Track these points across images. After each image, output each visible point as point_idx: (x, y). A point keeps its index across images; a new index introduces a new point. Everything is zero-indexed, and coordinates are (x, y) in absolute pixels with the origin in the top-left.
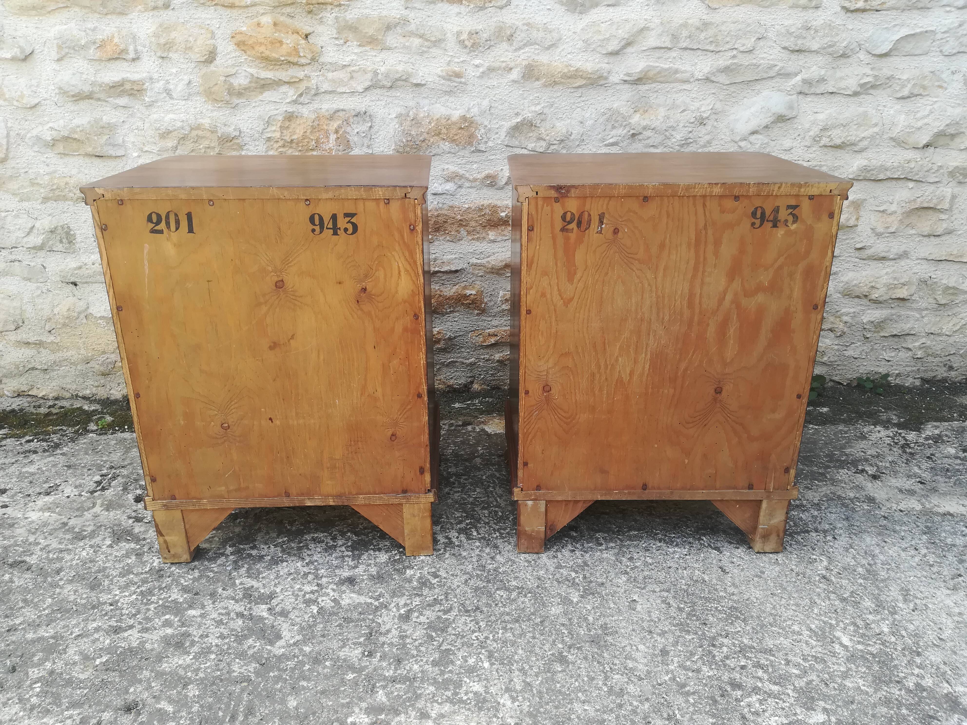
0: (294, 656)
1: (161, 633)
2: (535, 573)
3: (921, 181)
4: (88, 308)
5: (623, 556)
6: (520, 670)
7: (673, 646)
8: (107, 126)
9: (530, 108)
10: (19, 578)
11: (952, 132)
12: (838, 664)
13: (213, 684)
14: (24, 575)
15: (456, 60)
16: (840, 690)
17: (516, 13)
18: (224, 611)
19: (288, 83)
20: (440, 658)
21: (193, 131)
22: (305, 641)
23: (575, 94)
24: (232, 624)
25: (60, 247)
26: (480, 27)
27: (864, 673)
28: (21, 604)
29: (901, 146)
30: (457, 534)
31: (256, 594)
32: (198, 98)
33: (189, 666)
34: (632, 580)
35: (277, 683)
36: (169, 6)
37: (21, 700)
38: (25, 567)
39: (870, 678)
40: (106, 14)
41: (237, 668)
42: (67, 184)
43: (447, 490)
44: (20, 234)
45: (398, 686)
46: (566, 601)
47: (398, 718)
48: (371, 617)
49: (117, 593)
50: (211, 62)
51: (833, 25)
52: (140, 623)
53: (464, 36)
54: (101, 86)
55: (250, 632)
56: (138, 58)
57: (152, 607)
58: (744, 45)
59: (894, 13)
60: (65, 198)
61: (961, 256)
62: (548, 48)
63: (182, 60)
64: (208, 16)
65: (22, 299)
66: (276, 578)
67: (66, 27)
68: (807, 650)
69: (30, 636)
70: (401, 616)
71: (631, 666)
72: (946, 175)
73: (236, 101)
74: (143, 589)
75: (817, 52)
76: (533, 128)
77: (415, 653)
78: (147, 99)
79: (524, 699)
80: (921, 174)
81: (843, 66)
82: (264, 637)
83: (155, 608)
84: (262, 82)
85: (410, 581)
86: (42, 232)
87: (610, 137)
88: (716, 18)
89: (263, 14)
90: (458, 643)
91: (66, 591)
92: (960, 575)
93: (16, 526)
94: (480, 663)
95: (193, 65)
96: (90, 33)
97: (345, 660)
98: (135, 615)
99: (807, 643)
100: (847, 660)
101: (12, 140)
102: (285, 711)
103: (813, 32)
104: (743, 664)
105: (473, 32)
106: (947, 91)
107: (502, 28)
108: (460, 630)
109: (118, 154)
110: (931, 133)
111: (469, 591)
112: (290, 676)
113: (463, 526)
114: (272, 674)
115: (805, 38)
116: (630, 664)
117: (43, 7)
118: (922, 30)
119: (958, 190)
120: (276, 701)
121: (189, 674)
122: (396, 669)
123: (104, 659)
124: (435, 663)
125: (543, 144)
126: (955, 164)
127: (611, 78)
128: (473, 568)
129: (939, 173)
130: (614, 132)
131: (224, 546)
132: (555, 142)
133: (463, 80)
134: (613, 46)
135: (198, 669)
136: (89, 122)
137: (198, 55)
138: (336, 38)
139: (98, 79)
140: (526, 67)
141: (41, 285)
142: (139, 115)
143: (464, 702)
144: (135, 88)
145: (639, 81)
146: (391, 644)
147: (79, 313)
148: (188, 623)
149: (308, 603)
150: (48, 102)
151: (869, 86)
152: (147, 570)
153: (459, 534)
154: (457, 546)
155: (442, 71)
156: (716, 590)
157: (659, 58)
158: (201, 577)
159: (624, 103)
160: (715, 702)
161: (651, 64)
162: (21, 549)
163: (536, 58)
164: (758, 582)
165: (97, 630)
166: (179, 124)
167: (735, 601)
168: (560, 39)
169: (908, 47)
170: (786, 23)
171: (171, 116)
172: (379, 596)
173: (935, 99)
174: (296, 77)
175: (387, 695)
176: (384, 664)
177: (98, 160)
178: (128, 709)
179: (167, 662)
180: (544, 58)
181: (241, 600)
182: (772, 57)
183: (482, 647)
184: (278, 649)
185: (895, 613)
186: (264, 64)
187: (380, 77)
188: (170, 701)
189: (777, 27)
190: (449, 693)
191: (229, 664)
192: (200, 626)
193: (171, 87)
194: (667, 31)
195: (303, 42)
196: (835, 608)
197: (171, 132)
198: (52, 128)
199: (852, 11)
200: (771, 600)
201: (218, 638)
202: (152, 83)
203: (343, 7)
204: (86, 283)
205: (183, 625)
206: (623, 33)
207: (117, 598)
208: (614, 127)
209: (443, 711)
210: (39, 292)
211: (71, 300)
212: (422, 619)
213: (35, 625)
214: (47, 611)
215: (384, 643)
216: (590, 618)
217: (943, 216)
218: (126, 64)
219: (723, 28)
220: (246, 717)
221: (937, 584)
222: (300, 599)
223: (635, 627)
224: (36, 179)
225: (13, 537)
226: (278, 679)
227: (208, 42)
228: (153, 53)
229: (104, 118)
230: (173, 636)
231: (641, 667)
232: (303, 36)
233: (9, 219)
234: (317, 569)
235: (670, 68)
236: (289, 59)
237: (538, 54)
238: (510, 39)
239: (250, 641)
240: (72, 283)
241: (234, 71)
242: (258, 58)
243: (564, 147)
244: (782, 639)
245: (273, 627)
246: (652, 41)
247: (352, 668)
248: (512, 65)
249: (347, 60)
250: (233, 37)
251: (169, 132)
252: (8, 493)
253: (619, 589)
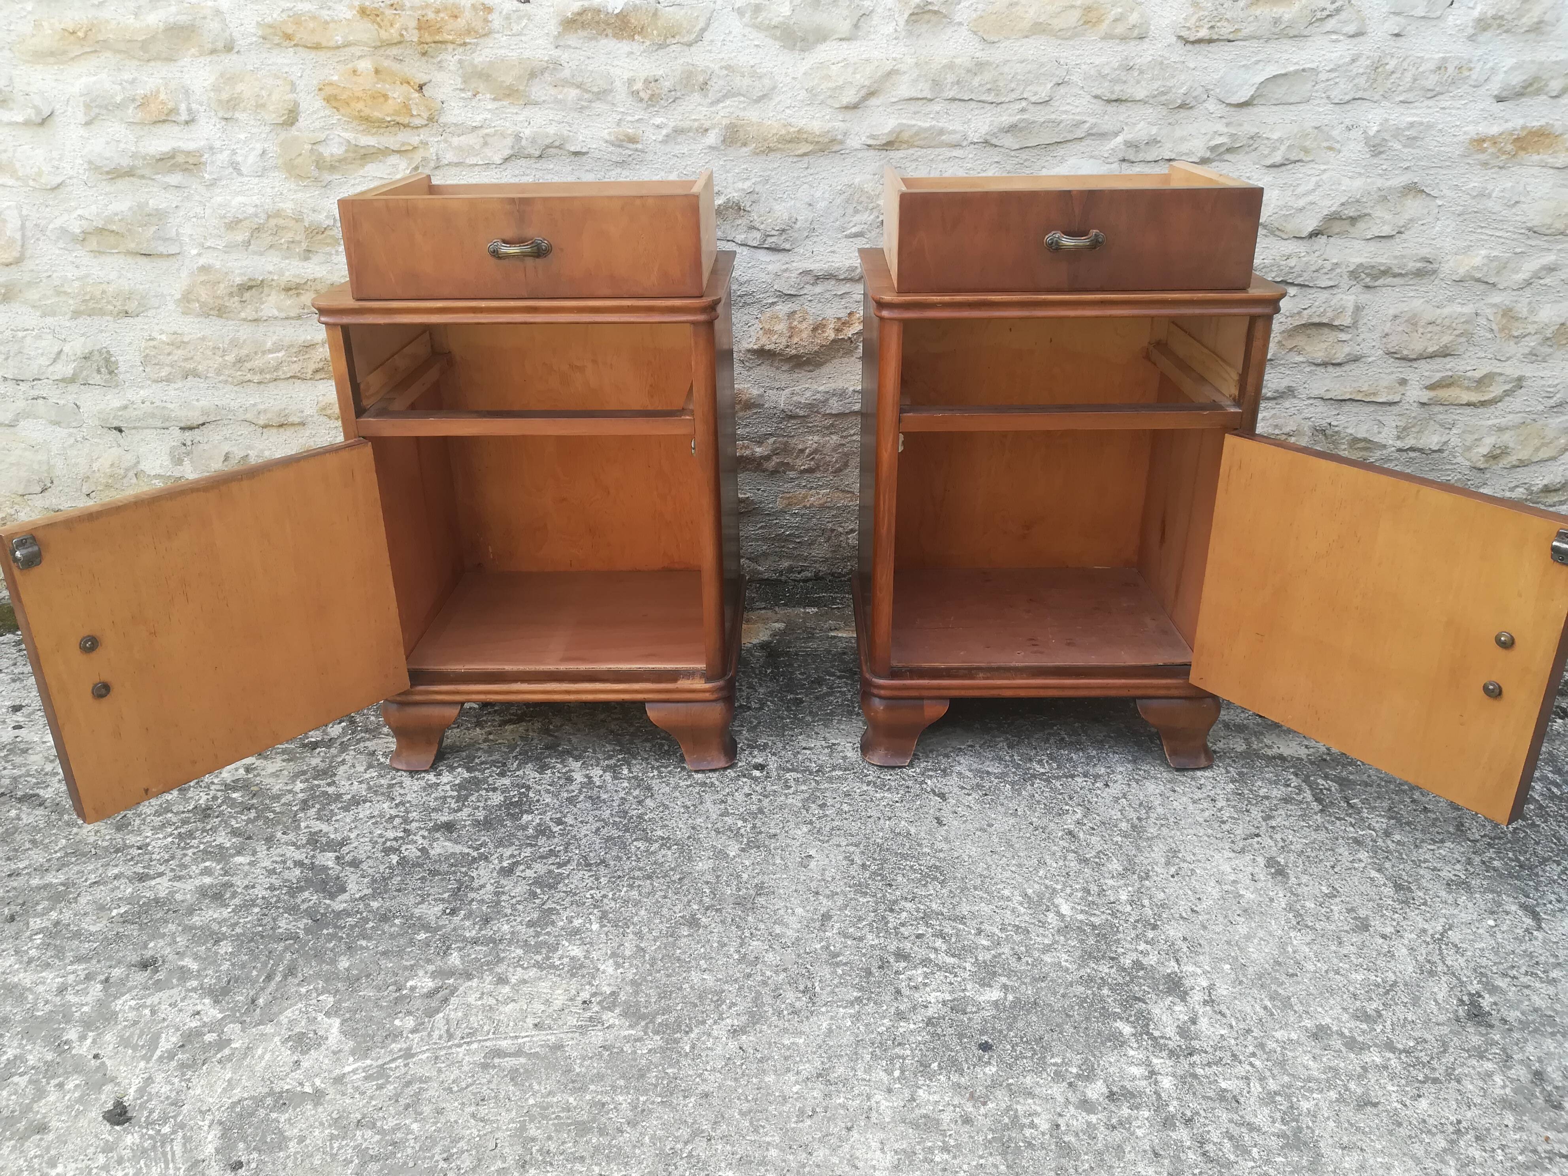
0: (357, 912)
1: (198, 882)
2: (690, 821)
3: (1308, 286)
4: (138, 462)
5: (814, 802)
6: (635, 934)
7: (840, 910)
8: (154, 213)
9: (736, 185)
10: (29, 814)
11: (1351, 214)
12: (1043, 935)
13: (252, 940)
14: (35, 812)
15: (629, 118)
16: (1033, 965)
17: (710, 51)
18: (279, 859)
19: (398, 152)
20: (539, 918)
21: (271, 220)
22: (374, 897)
23: (800, 165)
24: (287, 874)
25: (97, 379)
26: (661, 72)
27: (1074, 946)
28: (28, 845)
29: (1276, 236)
30: (601, 772)
31: (324, 840)
32: (277, 174)
33: (225, 920)
34: (815, 831)
35: (330, 941)
36: (233, 48)
37: (17, 952)
38: (37, 802)
39: (1078, 953)
40: (148, 61)
41: (284, 924)
42: (104, 292)
43: (602, 717)
44: (43, 361)
45: (477, 948)
46: (720, 854)
47: (470, 983)
48: (463, 870)
49: (149, 834)
50: (292, 124)
51: (1166, 62)
52: (172, 870)
53: (639, 86)
54: (145, 159)
55: (309, 883)
56: (193, 120)
57: (190, 852)
58: (1035, 94)
59: (1255, 43)
60: (102, 313)
61: (1374, 394)
62: (759, 100)
63: (252, 122)
64: (285, 61)
65: (49, 451)
66: (353, 822)
67: (95, 78)
68: (1009, 917)
69: (35, 882)
70: (502, 869)
71: (778, 931)
72: (1345, 277)
73: (327, 177)
74: (183, 830)
75: (1145, 102)
76: (742, 213)
77: (509, 911)
78: (207, 176)
79: (631, 966)
80: (1306, 276)
81: (1184, 121)
82: (324, 890)
83: (194, 854)
84: (363, 151)
85: (524, 828)
86: (73, 358)
87: (851, 224)
88: (996, 55)
89: (360, 57)
90: (566, 903)
91: (85, 831)
92: (1258, 835)
93: (30, 751)
94: (588, 925)
95: (268, 129)
96: (128, 86)
97: (419, 918)
98: (168, 861)
99: (1013, 911)
100: (1059, 931)
101: (29, 234)
102: (334, 973)
103: (1136, 74)
104: (920, 932)
105: (651, 79)
106: (1341, 155)
107: (691, 72)
108: (573, 886)
109: (170, 252)
110: (1320, 216)
111: (598, 841)
112: (348, 935)
113: (612, 762)
114: (325, 931)
115: (1125, 82)
116: (778, 929)
117: (64, 52)
118: (1297, 67)
119: (1365, 298)
120: (324, 961)
121: (224, 929)
122: (481, 929)
123: (122, 910)
124: (531, 924)
125: (758, 235)
126: (1358, 260)
127: (848, 141)
128: (612, 815)
129: (1335, 273)
130: (857, 218)
131: (294, 782)
132: (774, 233)
133: (639, 146)
134: (849, 96)
135: (237, 924)
136: (130, 208)
137: (274, 115)
138: (461, 90)
139: (141, 149)
140: (727, 127)
141: (75, 431)
142: (197, 198)
143: (555, 968)
144: (191, 162)
145: (889, 145)
146: (482, 901)
147: (127, 470)
148: (232, 872)
149: (387, 851)
150: (75, 180)
151: (1222, 149)
152: (191, 808)
153: (605, 771)
154: (598, 787)
155: (610, 133)
156: (920, 845)
157: (915, 113)
158: (257, 818)
159: (870, 177)
160: (869, 973)
161: (904, 121)
162: (34, 780)
163: (741, 114)
164: (979, 837)
165: (116, 877)
166: (251, 210)
167: (939, 859)
168: (774, 88)
169: (1280, 92)
170: (1098, 61)
171: (240, 199)
172: (481, 845)
173: (1323, 167)
174: (409, 144)
175: (462, 958)
176: (467, 923)
177: (145, 260)
178: (144, 965)
179: (199, 915)
180: (752, 115)
181: (304, 846)
182: (1078, 110)
183: (595, 907)
184: (339, 904)
185: (1148, 877)
186: (364, 126)
187: (524, 142)
188: (196, 957)
189: (1083, 67)
190: (539, 958)
191: (274, 920)
192: (246, 875)
193: (239, 159)
194: (925, 75)
195: (417, 95)
196: (1068, 870)
197: (241, 221)
198: (81, 217)
199: (1193, 43)
200: (989, 859)
201: (266, 889)
202: (213, 154)
203: (469, 47)
204: (134, 428)
205: (226, 873)
206: (862, 78)
207: (148, 840)
208: (856, 211)
209: (526, 977)
210: (72, 440)
211: (116, 451)
212: (529, 873)
213: (42, 870)
214: (58, 855)
215: (473, 900)
216: (745, 876)
217: (1343, 336)
218: (176, 128)
219: (1006, 69)
220: (285, 977)
221: (1221, 845)
222: (379, 847)
223: (799, 887)
224: (62, 285)
225: (25, 765)
226: (333, 936)
227: (287, 97)
228: (213, 113)
229: (151, 202)
230: (211, 886)
231: (790, 933)
232: (416, 87)
233: (29, 340)
234: (407, 812)
235: (931, 128)
236: (398, 119)
237: (744, 109)
238: (704, 87)
239: (306, 894)
240: (115, 428)
241: (323, 136)
242: (355, 118)
243: (787, 240)
244: (983, 904)
245: (338, 878)
246: (904, 89)
247: (426, 927)
248: (707, 124)
249: (478, 119)
250: (320, 90)
251: (238, 221)
252: (24, 710)
253: (793, 842)
